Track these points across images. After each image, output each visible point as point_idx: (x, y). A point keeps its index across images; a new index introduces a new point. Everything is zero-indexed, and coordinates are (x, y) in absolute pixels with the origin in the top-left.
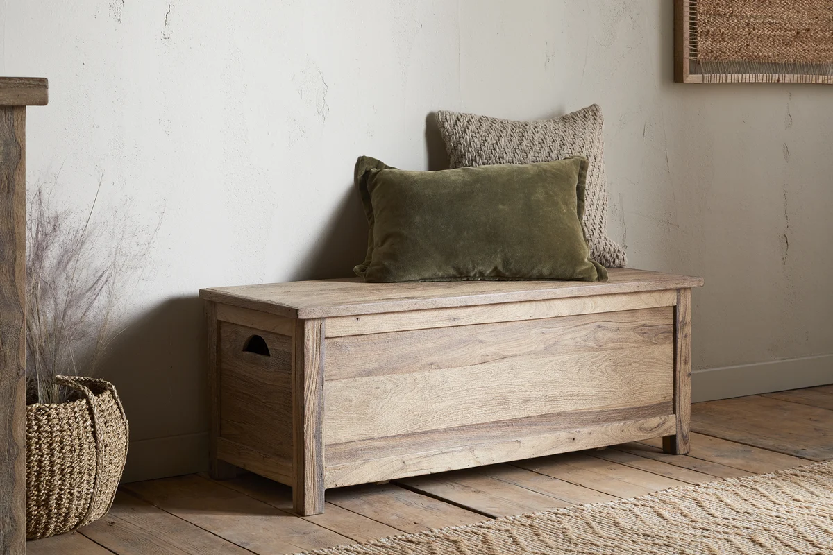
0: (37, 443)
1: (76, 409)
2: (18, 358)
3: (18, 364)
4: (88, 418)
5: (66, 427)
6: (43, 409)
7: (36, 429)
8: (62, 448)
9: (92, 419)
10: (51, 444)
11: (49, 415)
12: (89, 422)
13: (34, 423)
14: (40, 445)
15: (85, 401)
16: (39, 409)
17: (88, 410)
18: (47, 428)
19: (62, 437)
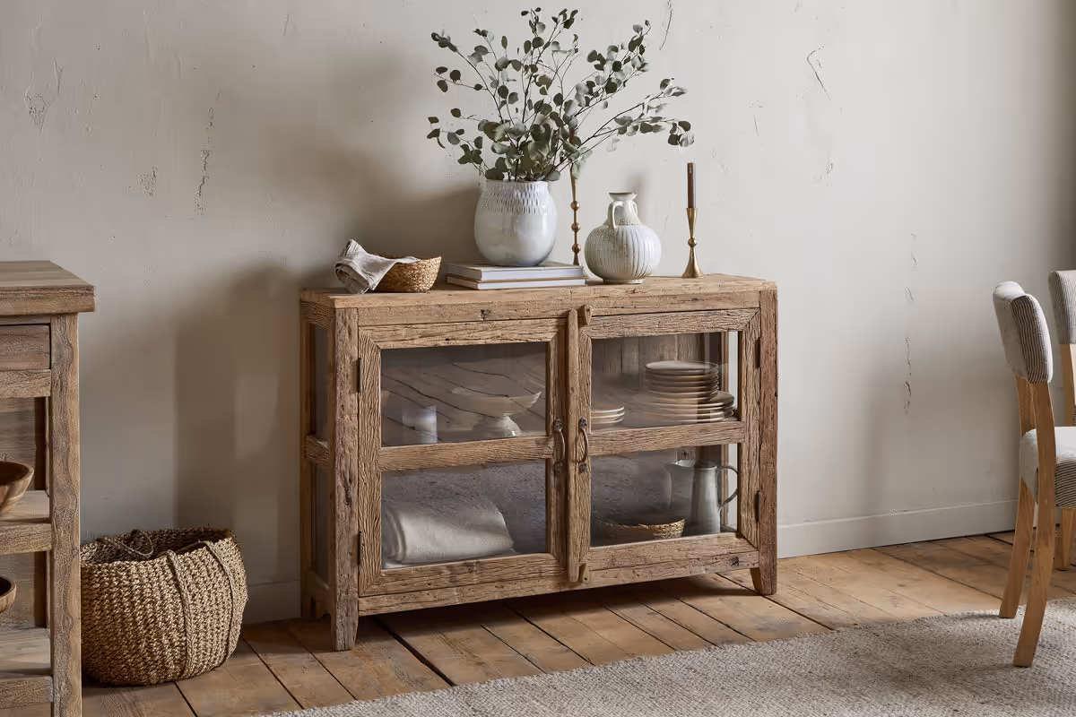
0: (118, 597)
1: (156, 565)
2: (72, 538)
3: (73, 545)
4: (169, 571)
5: (146, 581)
6: (123, 566)
7: (116, 584)
8: (143, 600)
9: (174, 573)
10: (132, 598)
11: (129, 571)
12: (171, 576)
13: (115, 579)
14: (122, 599)
15: (165, 559)
16: (119, 567)
17: (169, 566)
18: (127, 583)
19: (142, 590)
